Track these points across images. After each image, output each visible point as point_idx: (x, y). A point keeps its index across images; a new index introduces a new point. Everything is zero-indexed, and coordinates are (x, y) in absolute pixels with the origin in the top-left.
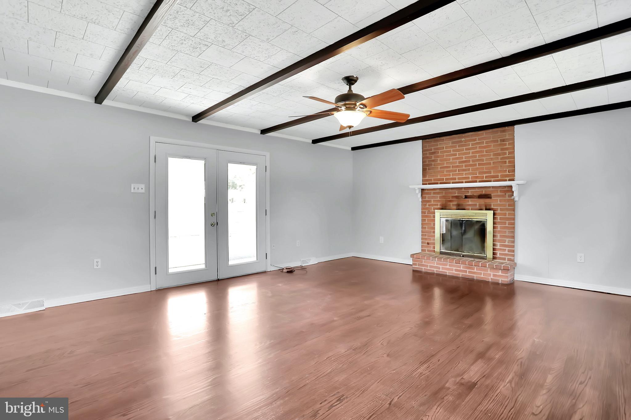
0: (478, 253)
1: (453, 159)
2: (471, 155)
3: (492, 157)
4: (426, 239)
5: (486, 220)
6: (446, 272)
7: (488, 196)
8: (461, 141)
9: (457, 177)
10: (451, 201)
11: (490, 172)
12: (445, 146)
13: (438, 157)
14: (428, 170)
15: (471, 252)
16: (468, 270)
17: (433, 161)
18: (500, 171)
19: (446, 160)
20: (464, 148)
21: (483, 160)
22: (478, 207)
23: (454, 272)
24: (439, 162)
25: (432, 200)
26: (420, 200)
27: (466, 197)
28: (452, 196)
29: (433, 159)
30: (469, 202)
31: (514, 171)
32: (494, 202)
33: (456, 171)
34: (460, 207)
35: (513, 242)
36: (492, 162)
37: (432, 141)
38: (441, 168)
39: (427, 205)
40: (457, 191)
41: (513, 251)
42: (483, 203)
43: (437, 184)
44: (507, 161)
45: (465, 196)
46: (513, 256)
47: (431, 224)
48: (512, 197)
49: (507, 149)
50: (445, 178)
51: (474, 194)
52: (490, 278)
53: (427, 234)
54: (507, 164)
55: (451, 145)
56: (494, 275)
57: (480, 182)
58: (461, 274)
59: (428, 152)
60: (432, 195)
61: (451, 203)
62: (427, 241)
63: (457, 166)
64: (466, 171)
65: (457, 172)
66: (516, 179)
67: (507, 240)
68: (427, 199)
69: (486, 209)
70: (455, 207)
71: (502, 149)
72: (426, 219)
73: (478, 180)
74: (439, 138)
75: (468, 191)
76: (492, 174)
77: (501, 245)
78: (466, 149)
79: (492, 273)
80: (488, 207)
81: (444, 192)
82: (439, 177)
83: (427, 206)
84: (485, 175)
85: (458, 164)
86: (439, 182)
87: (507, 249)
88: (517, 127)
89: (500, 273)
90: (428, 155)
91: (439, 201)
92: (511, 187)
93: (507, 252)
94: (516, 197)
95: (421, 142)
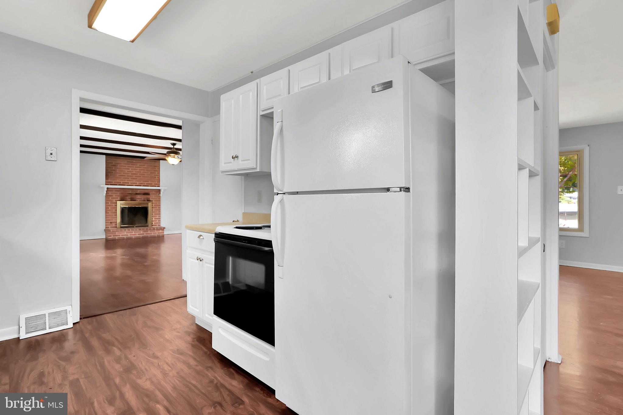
0: (144, 224)
1: (127, 171)
2: (138, 171)
3: (149, 174)
5: (148, 206)
7: (148, 194)
8: (133, 162)
9: (130, 182)
10: (127, 196)
11: (148, 182)
13: (117, 168)
14: (110, 176)
15: (139, 224)
16: (144, 233)
17: (114, 170)
18: (153, 182)
19: (122, 171)
21: (145, 174)
22: (143, 199)
24: (118, 172)
25: (114, 195)
26: (105, 195)
27: (137, 194)
28: (127, 193)
29: (114, 169)
30: (138, 197)
31: (159, 182)
32: (151, 197)
34: (132, 200)
35: (160, 216)
36: (149, 176)
38: (119, 175)
40: (130, 190)
41: (160, 221)
42: (146, 197)
43: (117, 185)
44: (157, 177)
46: (160, 223)
47: (113, 210)
49: (156, 171)
50: (122, 182)
51: (141, 193)
53: (110, 217)
59: (110, 164)
60: (114, 192)
61: (127, 197)
62: (110, 221)
63: (130, 176)
64: (135, 179)
65: (130, 179)
66: (160, 186)
67: (157, 216)
68: (110, 194)
69: (148, 201)
70: (130, 200)
71: (154, 171)
72: (110, 207)
73: (142, 185)
75: (137, 191)
77: (155, 219)
79: (157, 232)
81: (122, 191)
82: (118, 181)
83: (110, 199)
84: (146, 183)
87: (157, 220)
88: (161, 161)
89: (161, 231)
90: (110, 166)
91: (118, 196)
92: (160, 190)
93: (157, 222)
94: (161, 195)
95: (104, 156)
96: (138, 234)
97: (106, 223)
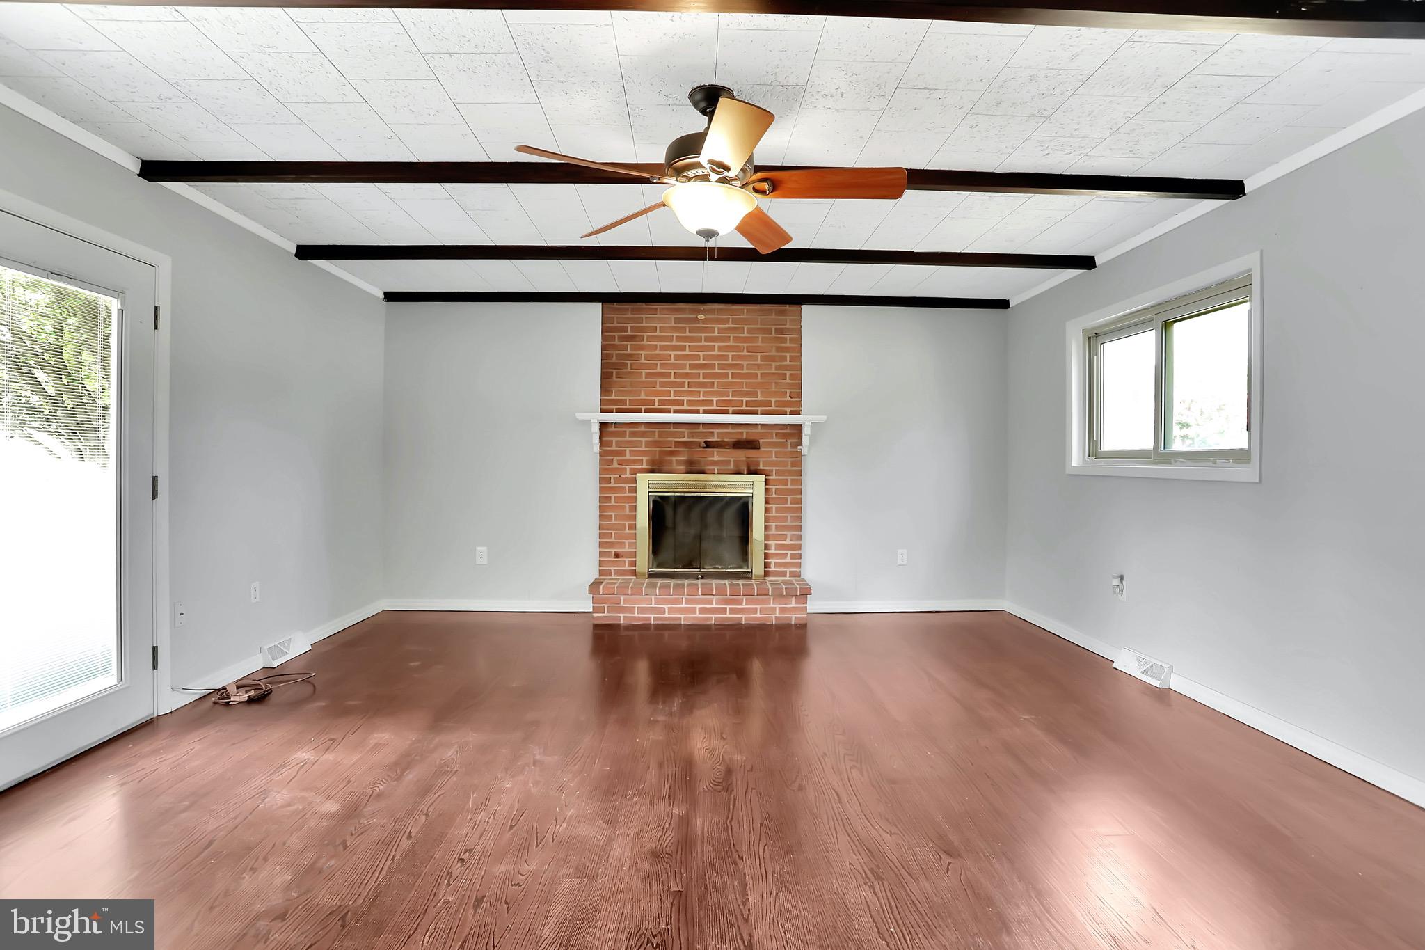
0: (735, 566)
1: (677, 357)
2: (716, 353)
3: (759, 362)
4: (611, 545)
5: (751, 495)
6: (680, 618)
7: (751, 445)
8: (697, 321)
9: (685, 399)
10: (672, 453)
11: (755, 394)
12: (658, 326)
13: (642, 348)
14: (617, 377)
15: (720, 567)
16: (728, 607)
17: (630, 356)
18: (774, 394)
19: (660, 358)
20: (703, 335)
21: (741, 367)
22: (732, 467)
23: (698, 615)
24: (643, 361)
25: (628, 449)
26: (597, 449)
27: (708, 445)
28: (676, 442)
29: (629, 352)
30: (713, 457)
31: (799, 395)
32: (765, 457)
33: (683, 385)
34: (693, 468)
35: (799, 537)
36: (759, 372)
37: (627, 309)
38: (648, 375)
39: (615, 462)
40: (686, 431)
41: (800, 556)
42: (744, 459)
43: (639, 411)
44: (788, 373)
45: (705, 442)
46: (799, 565)
47: (624, 507)
48: (799, 447)
49: (787, 349)
50: (657, 399)
51: (726, 440)
52: (774, 616)
53: (613, 532)
54: (788, 381)
55: (673, 325)
56: (782, 610)
57: (735, 413)
58: (712, 619)
59: (616, 334)
60: (627, 438)
61: (674, 459)
62: (613, 550)
63: (687, 373)
64: (706, 387)
65: (686, 388)
66: (802, 412)
67: (789, 534)
68: (614, 448)
69: (750, 472)
70: (682, 468)
71: (779, 349)
72: (613, 496)
73: (731, 409)
74: (644, 306)
75: (712, 432)
76: (759, 398)
77: (778, 547)
78: (707, 339)
79: (777, 606)
80: (752, 468)
81: (657, 433)
82: (643, 397)
83: (615, 465)
84: (745, 399)
85: (687, 371)
86: (643, 408)
87: (789, 552)
88: (805, 308)
89: (793, 604)
90: (617, 342)
91: (643, 453)
92: (799, 428)
93: (788, 560)
94: (805, 448)
95: (597, 307)
96: (702, 611)
97: (601, 554)
